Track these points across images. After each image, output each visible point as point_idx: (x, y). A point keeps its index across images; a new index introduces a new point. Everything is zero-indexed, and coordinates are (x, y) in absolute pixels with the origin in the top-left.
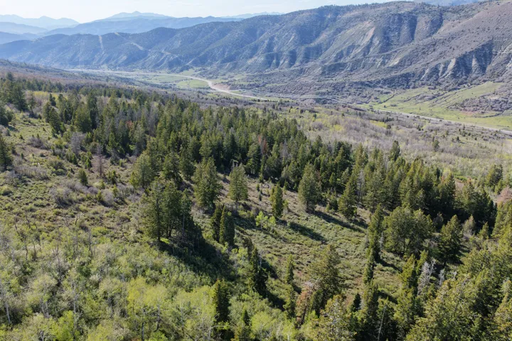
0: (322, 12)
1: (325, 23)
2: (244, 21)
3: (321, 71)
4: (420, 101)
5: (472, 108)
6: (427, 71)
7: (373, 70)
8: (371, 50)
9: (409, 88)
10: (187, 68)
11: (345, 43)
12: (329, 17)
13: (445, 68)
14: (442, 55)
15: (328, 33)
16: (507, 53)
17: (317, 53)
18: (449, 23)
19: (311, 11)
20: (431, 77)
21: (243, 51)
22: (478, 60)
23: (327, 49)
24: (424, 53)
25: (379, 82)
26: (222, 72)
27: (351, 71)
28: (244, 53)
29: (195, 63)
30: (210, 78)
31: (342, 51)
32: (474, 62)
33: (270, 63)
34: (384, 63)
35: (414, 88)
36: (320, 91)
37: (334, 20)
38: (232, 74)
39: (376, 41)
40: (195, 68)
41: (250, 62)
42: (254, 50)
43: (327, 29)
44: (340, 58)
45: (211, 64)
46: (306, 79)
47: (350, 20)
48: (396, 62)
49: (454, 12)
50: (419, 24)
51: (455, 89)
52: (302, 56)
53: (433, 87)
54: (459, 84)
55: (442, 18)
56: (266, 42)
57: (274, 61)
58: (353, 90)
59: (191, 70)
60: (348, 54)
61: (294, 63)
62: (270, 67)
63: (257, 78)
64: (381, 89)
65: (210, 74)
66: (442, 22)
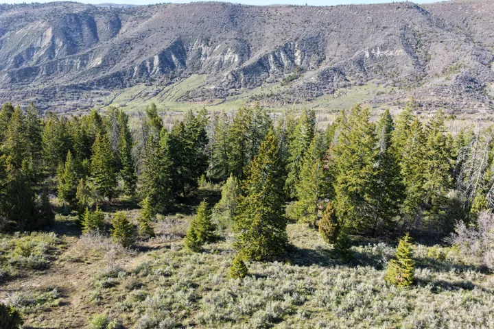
3: (9, 79)
4: (146, 98)
5: (200, 99)
6: (136, 69)
7: (75, 73)
8: (57, 51)
9: (126, 87)
11: (19, 46)
13: (152, 64)
14: (141, 52)
16: (197, 48)
18: (129, 23)
20: (142, 74)
22: (176, 56)
24: (123, 52)
25: (92, 84)
27: (48, 74)
31: (20, 55)
32: (174, 58)
34: (83, 65)
35: (131, 86)
36: (27, 100)
39: (59, 42)
44: (21, 62)
47: (10, 21)
48: (98, 61)
49: (128, 14)
50: (98, 24)
51: (170, 83)
53: (149, 84)
54: (172, 79)
55: (118, 19)
58: (68, 95)
60: (29, 57)
64: (99, 91)
66: (120, 23)
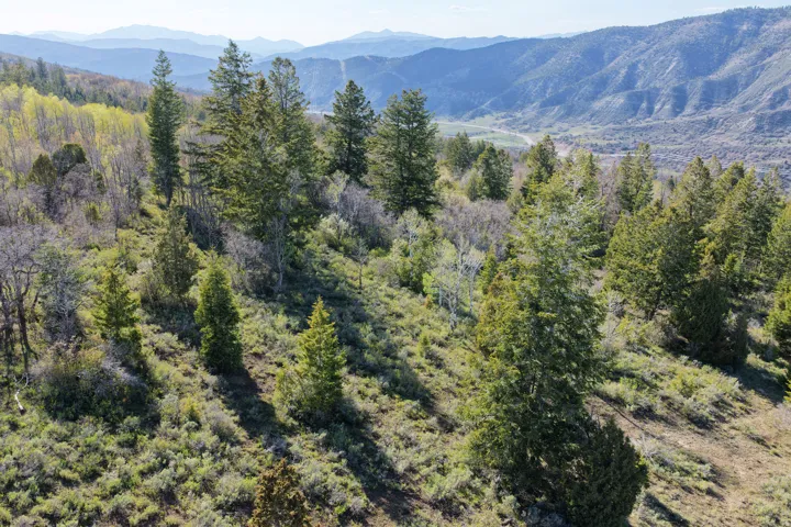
0: (730, 20)
1: (737, 40)
2: (578, 38)
3: (754, 125)
10: (482, 114)
12: (745, 28)
15: (746, 56)
17: (729, 92)
19: (708, 18)
21: (580, 87)
23: (747, 85)
26: (546, 121)
28: (582, 91)
29: (495, 107)
30: (526, 131)
31: (784, 89)
33: (636, 109)
36: (768, 162)
37: (756, 34)
38: (565, 126)
40: (494, 114)
41: (597, 105)
42: (601, 87)
43: (742, 49)
44: (782, 101)
45: (522, 107)
46: (721, 139)
52: (698, 96)
56: (623, 72)
57: (644, 105)
59: (487, 117)
61: (682, 109)
62: (635, 114)
63: (621, 134)
65: (525, 123)
